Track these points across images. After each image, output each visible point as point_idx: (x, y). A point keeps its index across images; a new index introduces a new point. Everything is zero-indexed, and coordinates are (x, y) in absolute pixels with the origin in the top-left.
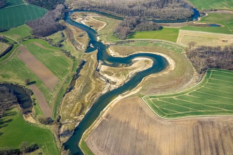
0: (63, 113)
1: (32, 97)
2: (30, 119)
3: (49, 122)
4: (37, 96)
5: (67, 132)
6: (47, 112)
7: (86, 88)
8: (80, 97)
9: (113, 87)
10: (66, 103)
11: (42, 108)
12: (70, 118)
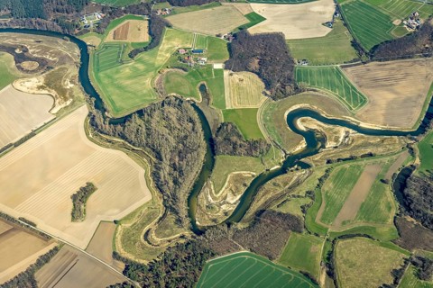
0: (398, 148)
1: (398, 172)
2: (417, 161)
3: (412, 151)
4: (396, 170)
5: (411, 139)
6: (405, 155)
7: (366, 145)
8: (377, 145)
9: (351, 131)
10: (389, 150)
11: (404, 160)
12: (400, 142)
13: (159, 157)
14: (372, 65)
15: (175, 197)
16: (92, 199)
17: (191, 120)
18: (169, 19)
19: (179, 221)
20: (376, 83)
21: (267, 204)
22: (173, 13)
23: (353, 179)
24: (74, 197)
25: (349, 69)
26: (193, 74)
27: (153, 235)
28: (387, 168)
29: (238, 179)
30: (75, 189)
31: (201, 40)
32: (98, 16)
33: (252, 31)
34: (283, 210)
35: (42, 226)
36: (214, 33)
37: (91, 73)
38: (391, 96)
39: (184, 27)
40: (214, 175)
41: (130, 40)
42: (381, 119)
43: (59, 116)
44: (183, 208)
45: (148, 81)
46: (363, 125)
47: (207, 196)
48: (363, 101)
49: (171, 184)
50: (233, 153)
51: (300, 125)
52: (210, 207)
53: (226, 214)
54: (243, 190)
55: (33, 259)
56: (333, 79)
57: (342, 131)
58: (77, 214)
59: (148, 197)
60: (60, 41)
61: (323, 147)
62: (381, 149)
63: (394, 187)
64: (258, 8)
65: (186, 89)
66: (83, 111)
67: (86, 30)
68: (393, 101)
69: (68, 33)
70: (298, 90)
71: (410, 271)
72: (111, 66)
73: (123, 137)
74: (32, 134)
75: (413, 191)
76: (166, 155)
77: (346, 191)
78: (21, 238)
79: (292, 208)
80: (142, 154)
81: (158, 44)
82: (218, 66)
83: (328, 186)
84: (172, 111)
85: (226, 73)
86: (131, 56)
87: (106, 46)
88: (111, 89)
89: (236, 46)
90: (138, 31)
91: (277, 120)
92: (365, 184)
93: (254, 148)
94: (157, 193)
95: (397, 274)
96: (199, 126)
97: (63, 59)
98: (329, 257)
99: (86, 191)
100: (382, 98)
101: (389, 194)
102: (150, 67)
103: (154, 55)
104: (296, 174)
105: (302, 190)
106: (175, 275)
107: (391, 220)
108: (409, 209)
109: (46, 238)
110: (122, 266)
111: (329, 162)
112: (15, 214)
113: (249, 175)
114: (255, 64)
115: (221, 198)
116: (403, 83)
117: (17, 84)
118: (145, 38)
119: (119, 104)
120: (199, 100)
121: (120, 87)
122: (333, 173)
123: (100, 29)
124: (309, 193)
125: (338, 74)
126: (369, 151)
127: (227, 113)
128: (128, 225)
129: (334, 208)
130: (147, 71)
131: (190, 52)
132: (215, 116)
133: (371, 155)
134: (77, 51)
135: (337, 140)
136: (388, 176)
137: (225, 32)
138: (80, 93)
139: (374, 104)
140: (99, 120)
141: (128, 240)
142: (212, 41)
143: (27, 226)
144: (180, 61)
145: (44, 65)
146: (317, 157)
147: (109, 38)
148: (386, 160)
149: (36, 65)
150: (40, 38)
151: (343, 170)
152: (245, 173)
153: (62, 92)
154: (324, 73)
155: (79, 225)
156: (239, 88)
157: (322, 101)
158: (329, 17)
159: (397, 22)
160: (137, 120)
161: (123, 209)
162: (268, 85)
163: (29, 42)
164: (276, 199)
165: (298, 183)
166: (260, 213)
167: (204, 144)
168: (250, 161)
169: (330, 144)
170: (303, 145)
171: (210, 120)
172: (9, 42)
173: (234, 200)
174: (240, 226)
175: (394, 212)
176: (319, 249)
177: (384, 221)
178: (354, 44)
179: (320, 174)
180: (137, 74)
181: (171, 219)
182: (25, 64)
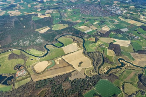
0: (140, 70)
1: (140, 74)
2: (144, 73)
3: (143, 71)
5: (143, 69)
7: (134, 68)
11: (141, 72)
13: (94, 60)
14: (137, 54)
15: (96, 67)
16: (82, 64)
17: (101, 56)
18: (99, 39)
19: (96, 71)
20: (137, 57)
21: (112, 73)
22: (100, 38)
23: (130, 73)
24: (79, 63)
25: (132, 54)
26: (102, 48)
27: (91, 72)
28: (137, 73)
29: (108, 67)
30: (80, 62)
31: (104, 43)
32: (87, 36)
33: (114, 43)
34: (115, 75)
35: (73, 66)
36: (107, 42)
37: (85, 44)
38: (140, 60)
39: (101, 40)
40: (103, 65)
41: (92, 41)
42: (137, 64)
43: (79, 50)
44: (97, 69)
45: (94, 48)
46: (133, 64)
47: (102, 69)
48: (134, 60)
49: (96, 65)
50: (107, 63)
51: (121, 61)
52: (102, 71)
53: (105, 72)
54: (108, 69)
55: (71, 71)
56: (128, 55)
57: (129, 64)
58: (79, 66)
59: (91, 66)
60: (81, 39)
61: (125, 66)
62: (136, 69)
63: (138, 76)
64: (115, 40)
65: (100, 50)
66: (83, 50)
67: (85, 38)
68: (140, 61)
69: (82, 37)
70: (121, 55)
71: (140, 92)
72: (88, 44)
73: (89, 56)
74: (74, 52)
75: (142, 78)
76: (96, 60)
77: (128, 75)
78: (70, 67)
79: (117, 75)
80: (91, 59)
81: (96, 42)
82: (107, 48)
83: (125, 73)
84: (98, 54)
85: (108, 49)
86: (92, 43)
87: (88, 41)
88: (87, 48)
89: (110, 45)
90: (94, 39)
91: (116, 59)
92: (132, 74)
93: (111, 63)
94: (93, 66)
95: (137, 92)
96: (102, 57)
97: (81, 41)
98: (123, 86)
99: (81, 63)
100: (138, 60)
101: (137, 77)
102: (95, 46)
103: (96, 44)
104: (119, 69)
105: (120, 72)
106: (94, 80)
107: (137, 82)
108: (141, 81)
109: (74, 68)
110: (86, 76)
111: (125, 69)
112: (70, 63)
113: (110, 67)
114: (114, 49)
115: (104, 70)
116: (143, 58)
117: (73, 44)
118: (94, 41)
119: (88, 50)
120: (102, 53)
121: (89, 48)
122: (126, 71)
123: (87, 38)
124: (121, 73)
125: (129, 54)
126: (134, 69)
127: (107, 56)
128: (87, 70)
129: (125, 77)
130: (94, 46)
131: (102, 45)
132: (105, 56)
133: (134, 70)
134: (83, 41)
135: (128, 65)
136: (137, 74)
137: (109, 43)
138: (82, 47)
139: (136, 61)
140: (85, 52)
141: (87, 72)
142: (106, 44)
143: (72, 66)
144: (100, 46)
145: (77, 42)
146: (123, 67)
147: (88, 40)
148: (137, 71)
149: (76, 41)
150: (78, 37)
151: (128, 71)
152: (109, 67)
153: (80, 47)
154: (127, 53)
155: (79, 68)
156: (110, 52)
157: (126, 58)
158: (129, 44)
159: (143, 47)
160: (91, 54)
161: (87, 67)
162: (115, 53)
163: (76, 38)
164: (114, 72)
165: (119, 71)
166: (111, 74)
167: (102, 60)
168: (110, 65)
169: (126, 66)
170: (121, 65)
171: (104, 56)
172: (73, 37)
173: (106, 71)
174: (107, 75)
175: (137, 81)
176: (121, 83)
177: (135, 82)
178: (134, 49)
179: (123, 70)
180: (92, 46)
181: (95, 71)
182: (75, 41)
